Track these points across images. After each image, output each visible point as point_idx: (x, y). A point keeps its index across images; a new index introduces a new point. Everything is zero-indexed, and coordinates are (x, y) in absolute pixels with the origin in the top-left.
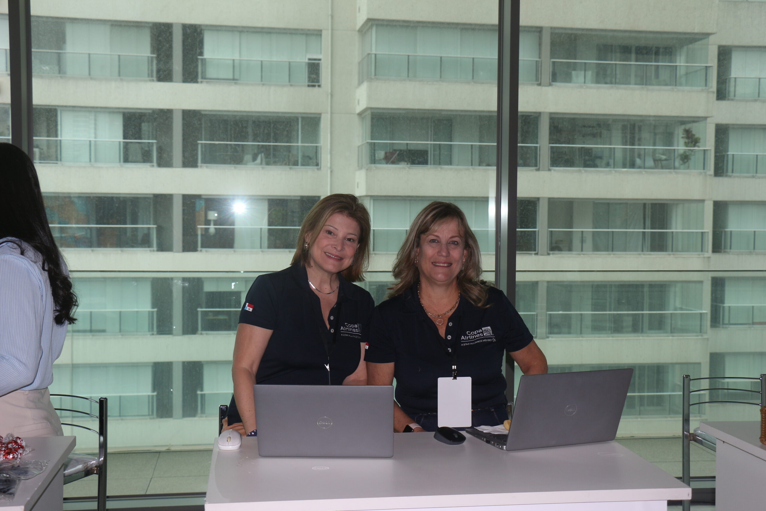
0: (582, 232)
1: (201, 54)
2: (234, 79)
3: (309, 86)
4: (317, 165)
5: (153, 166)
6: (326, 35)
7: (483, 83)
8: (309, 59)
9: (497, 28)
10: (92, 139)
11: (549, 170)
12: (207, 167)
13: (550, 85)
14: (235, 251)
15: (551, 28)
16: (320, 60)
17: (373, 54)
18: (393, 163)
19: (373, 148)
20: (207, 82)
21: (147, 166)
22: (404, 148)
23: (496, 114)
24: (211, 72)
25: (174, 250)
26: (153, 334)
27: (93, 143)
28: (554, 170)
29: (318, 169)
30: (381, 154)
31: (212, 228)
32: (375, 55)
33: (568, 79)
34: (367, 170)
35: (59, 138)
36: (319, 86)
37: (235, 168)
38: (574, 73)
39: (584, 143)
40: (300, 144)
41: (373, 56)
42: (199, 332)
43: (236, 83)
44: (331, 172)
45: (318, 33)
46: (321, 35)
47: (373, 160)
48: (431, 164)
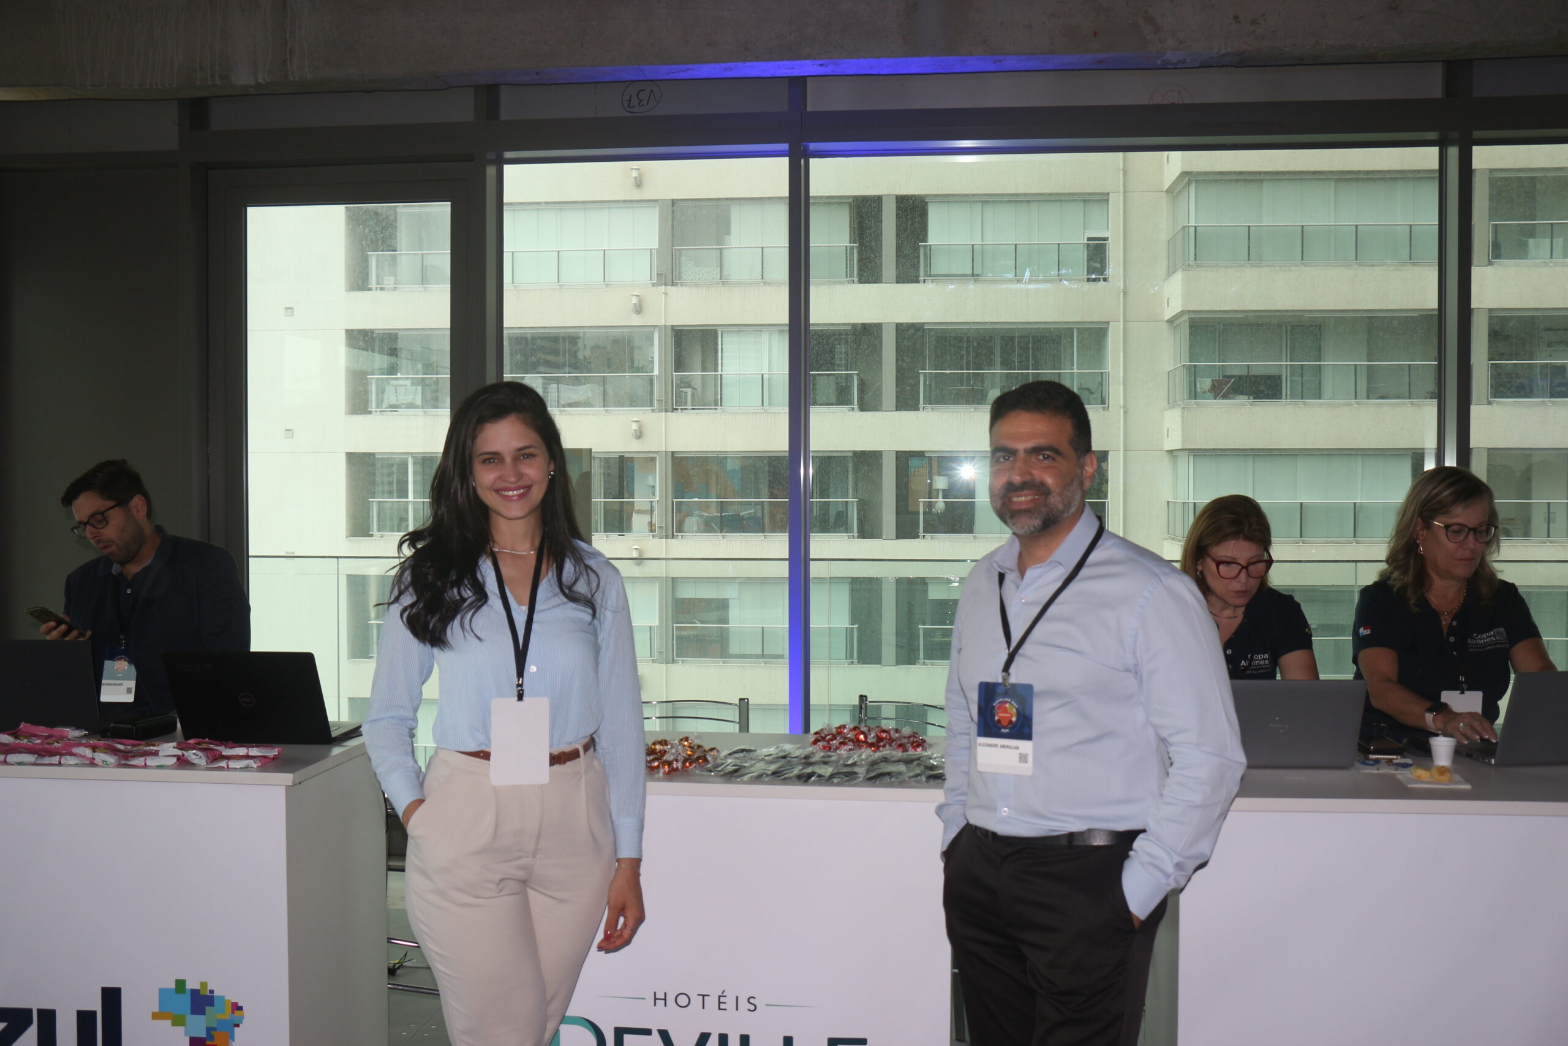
0: (1549, 503)
1: (925, 240)
2: (973, 275)
3: (1089, 280)
4: (1103, 402)
5: (853, 409)
6: (1116, 202)
7: (1373, 266)
8: (1089, 239)
10: (766, 371)
11: (1489, 403)
12: (932, 409)
13: (1490, 264)
14: (975, 538)
15: (1491, 170)
16: (1106, 239)
17: (1191, 226)
18: (1225, 397)
19: (1193, 373)
20: (932, 281)
21: (845, 409)
22: (1244, 373)
24: (939, 265)
25: (884, 537)
26: (852, 663)
27: (765, 378)
28: (1498, 403)
29: (1104, 409)
30: (1205, 383)
31: (940, 503)
32: (1196, 227)
33: (1520, 251)
34: (1184, 408)
35: (720, 372)
36: (1105, 280)
37: (975, 409)
38: (1531, 241)
39: (1550, 356)
40: (1075, 371)
41: (1192, 230)
42: (921, 661)
43: (975, 281)
44: (1125, 412)
45: (1103, 199)
46: (1107, 200)
47: (1194, 394)
48: (1286, 399)
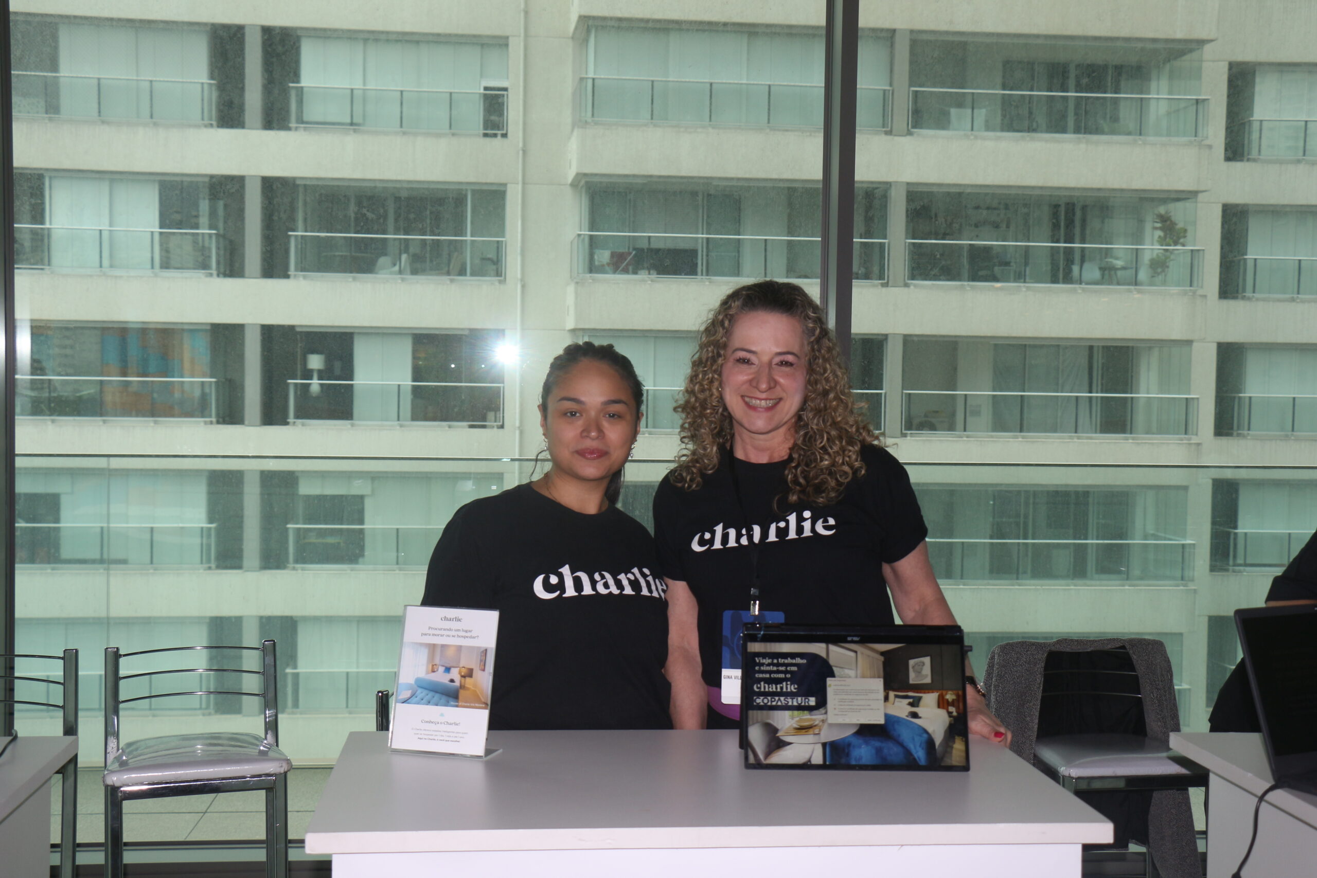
0: (966, 395)
1: (296, 77)
2: (352, 124)
3: (486, 135)
4: (498, 273)
5: (211, 275)
6: (516, 47)
7: (787, 131)
8: (486, 89)
9: (824, 32)
10: (105, 227)
11: (906, 285)
12: (305, 277)
13: (909, 133)
14: (352, 425)
15: (912, 31)
16: (506, 89)
17: (589, 78)
18: (626, 271)
19: (593, 243)
20: (305, 129)
21: (201, 273)
22: (644, 245)
23: (821, 186)
24: (313, 111)
25: (246, 422)
26: (210, 568)
27: (105, 235)
28: (915, 286)
29: (500, 282)
30: (603, 256)
31: (315, 384)
32: (594, 79)
33: (942, 122)
34: (577, 283)
35: (47, 226)
36: (505, 136)
37: (354, 279)
38: (953, 111)
39: (977, 237)
40: (469, 238)
41: (590, 83)
42: (291, 565)
43: (355, 131)
44: (523, 287)
45: (501, 43)
46: (507, 45)
47: (592, 268)
48: (702, 275)
